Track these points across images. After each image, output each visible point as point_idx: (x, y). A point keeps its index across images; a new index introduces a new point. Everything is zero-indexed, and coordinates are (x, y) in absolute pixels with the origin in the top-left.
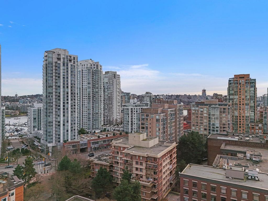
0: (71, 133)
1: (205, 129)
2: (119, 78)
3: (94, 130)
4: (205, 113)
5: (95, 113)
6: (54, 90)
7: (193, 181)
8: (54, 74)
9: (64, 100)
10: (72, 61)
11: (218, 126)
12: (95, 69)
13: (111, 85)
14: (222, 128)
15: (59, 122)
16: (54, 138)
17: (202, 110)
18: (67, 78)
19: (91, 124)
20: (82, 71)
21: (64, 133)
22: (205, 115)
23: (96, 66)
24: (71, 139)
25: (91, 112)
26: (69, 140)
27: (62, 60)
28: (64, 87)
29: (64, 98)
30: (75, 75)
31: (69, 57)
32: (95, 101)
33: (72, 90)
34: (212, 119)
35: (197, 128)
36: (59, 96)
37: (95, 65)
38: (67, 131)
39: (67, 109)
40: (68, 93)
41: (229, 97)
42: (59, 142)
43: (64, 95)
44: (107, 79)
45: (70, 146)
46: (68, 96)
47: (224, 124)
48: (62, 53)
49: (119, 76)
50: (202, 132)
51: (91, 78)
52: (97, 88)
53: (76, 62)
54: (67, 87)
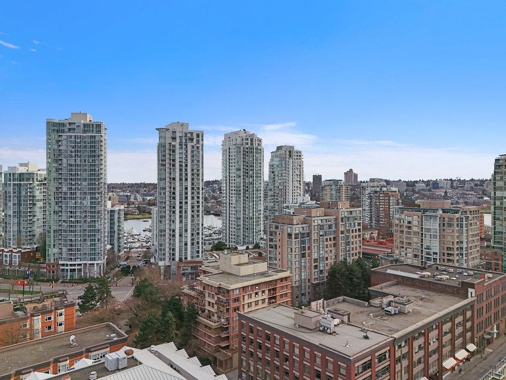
0: (192, 248)
1: (416, 256)
2: (300, 156)
3: (247, 245)
4: (414, 226)
5: (247, 218)
6: (168, 184)
7: (250, 324)
8: (167, 161)
9: (181, 198)
10: (195, 141)
11: (437, 251)
12: (247, 146)
13: (283, 170)
14: (446, 255)
15: (174, 231)
16: (167, 254)
17: (410, 219)
18: (186, 165)
19: (242, 235)
20: (229, 149)
21: (180, 247)
22: (415, 229)
23: (249, 142)
24: (192, 257)
25: (242, 216)
26: (189, 259)
27: (178, 140)
28: (181, 180)
29: (181, 195)
30: (198, 161)
31: (189, 135)
32: (247, 197)
33: (193, 184)
34: (425, 237)
35: (402, 253)
36: (174, 193)
37: (247, 139)
38: (186, 244)
39: (186, 212)
40: (186, 188)
41: (495, 193)
42: (174, 259)
43: (181, 191)
44: (279, 159)
45: (187, 268)
46: (186, 193)
47: (450, 248)
48: (178, 129)
49: (300, 152)
50: (410, 260)
51: (242, 160)
52: (251, 176)
53: (200, 140)
54: (186, 179)
